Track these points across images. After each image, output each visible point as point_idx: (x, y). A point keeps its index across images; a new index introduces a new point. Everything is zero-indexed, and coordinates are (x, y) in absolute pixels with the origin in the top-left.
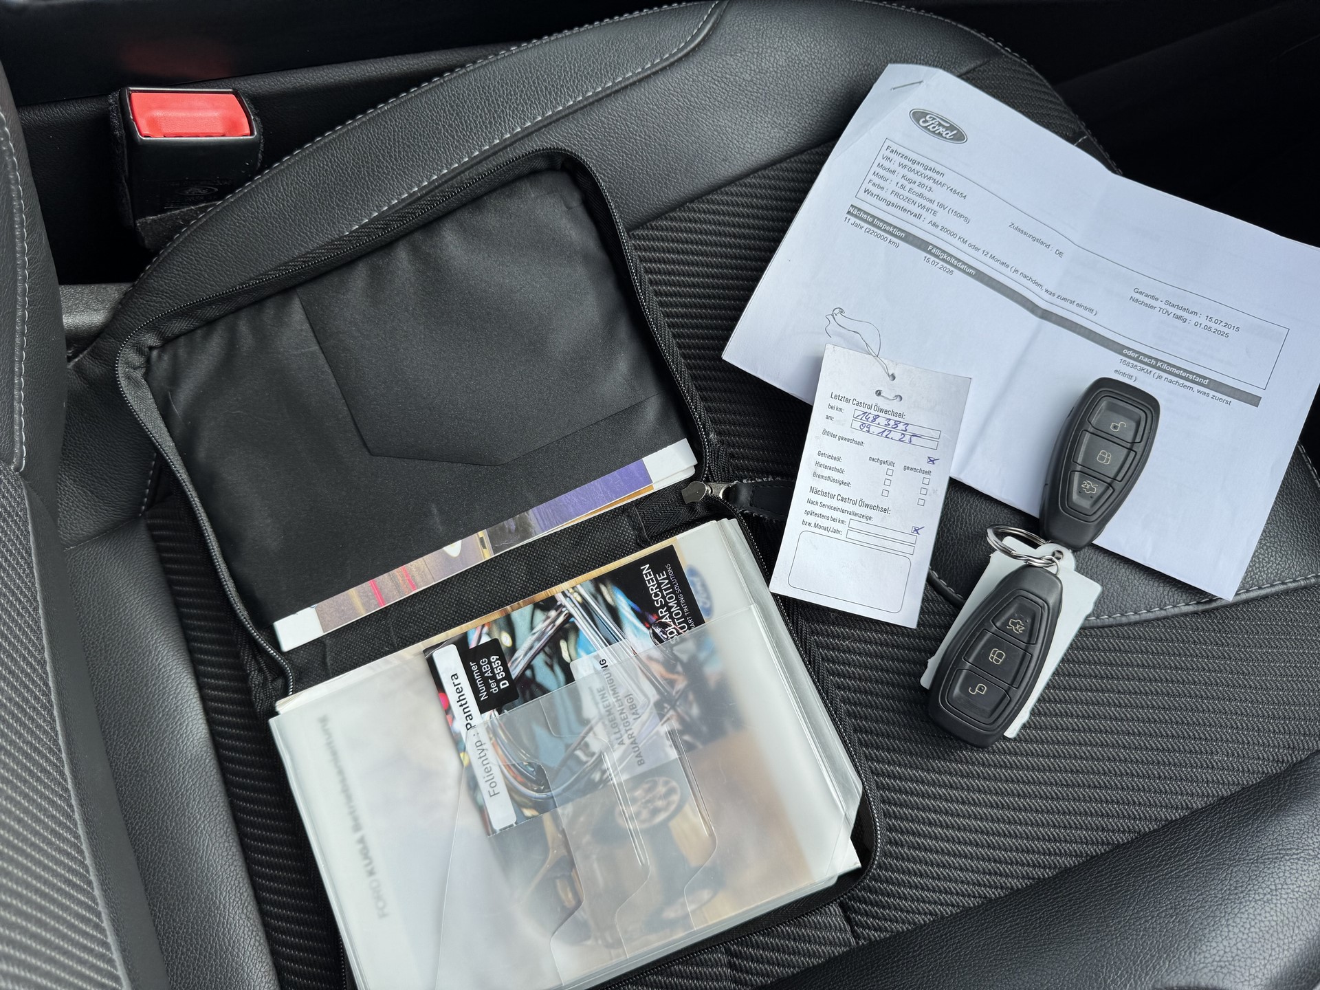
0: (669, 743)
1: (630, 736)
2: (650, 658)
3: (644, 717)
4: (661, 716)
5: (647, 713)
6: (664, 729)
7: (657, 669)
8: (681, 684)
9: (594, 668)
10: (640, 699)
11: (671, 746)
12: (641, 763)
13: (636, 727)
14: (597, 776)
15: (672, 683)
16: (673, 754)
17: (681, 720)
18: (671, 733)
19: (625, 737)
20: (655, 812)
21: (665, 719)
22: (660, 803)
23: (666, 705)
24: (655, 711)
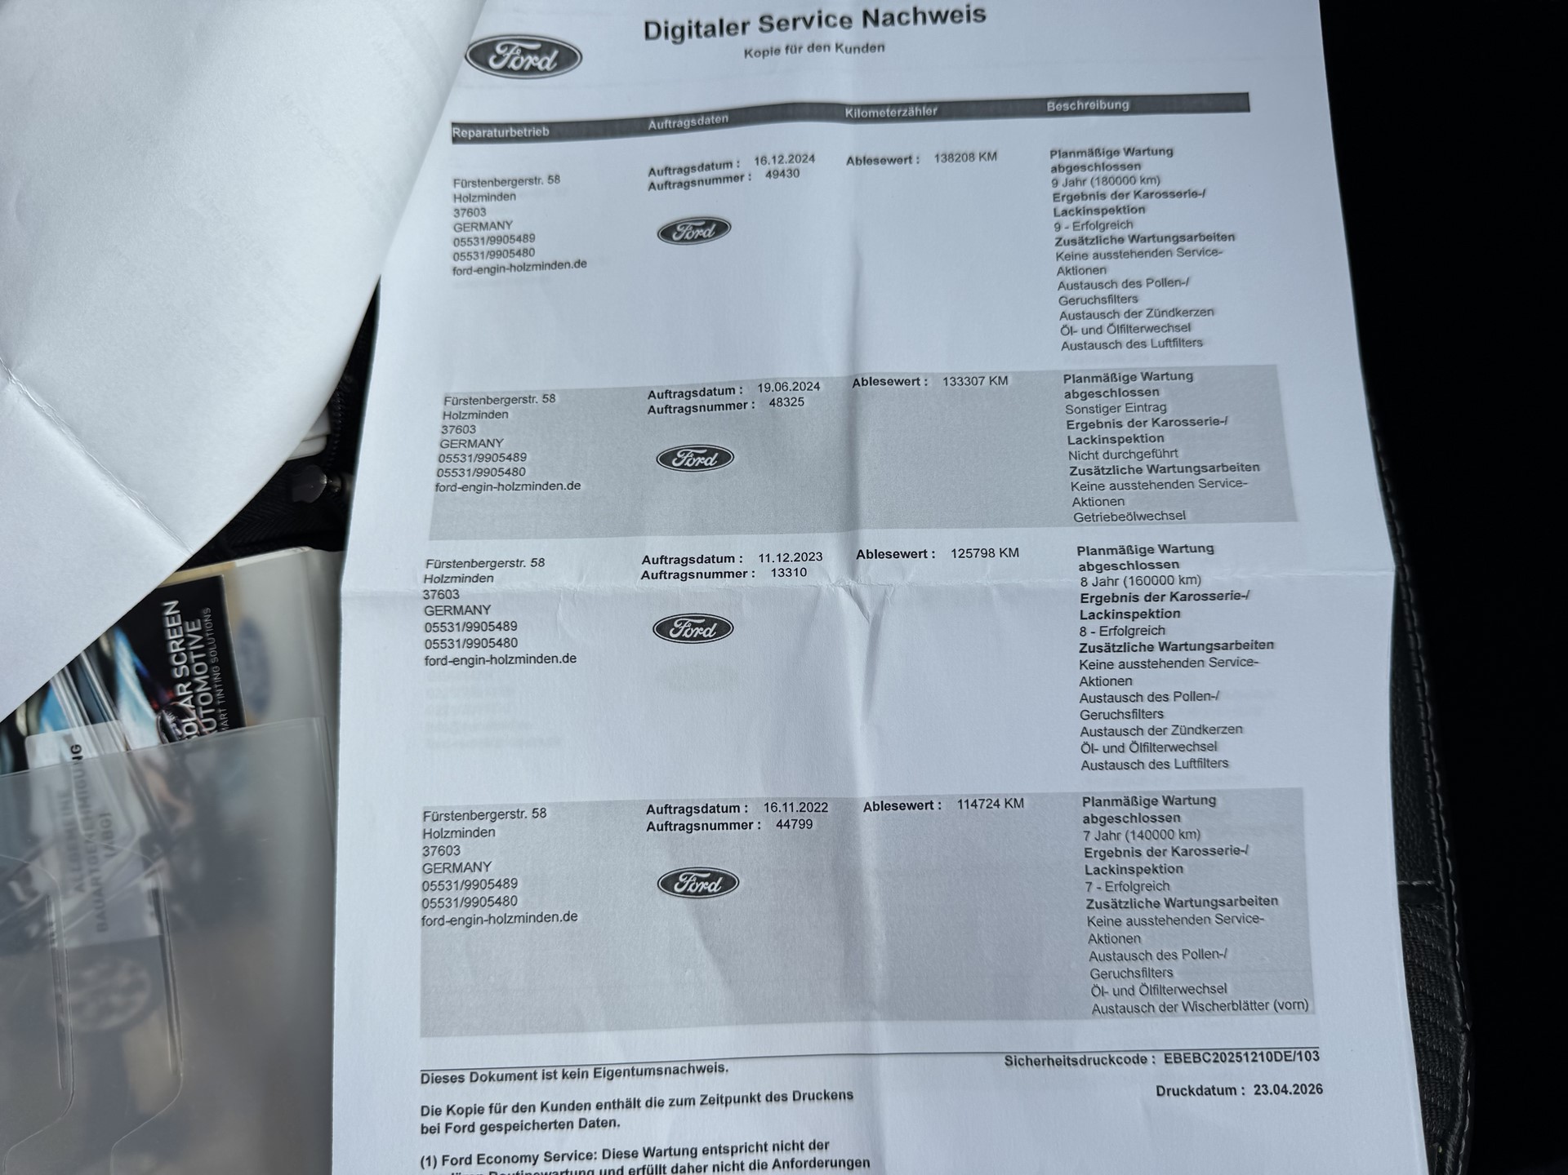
0: (150, 908)
1: (96, 882)
2: (149, 762)
3: (121, 858)
4: (147, 865)
5: (128, 850)
6: (148, 884)
7: (156, 784)
8: (185, 819)
9: (61, 757)
10: (121, 826)
11: (152, 914)
12: (102, 928)
13: (106, 869)
14: (34, 930)
15: (172, 812)
16: (152, 928)
17: (176, 877)
18: (155, 893)
19: (87, 880)
20: (107, 1010)
21: (150, 869)
22: (116, 1000)
23: (157, 847)
24: (138, 853)
